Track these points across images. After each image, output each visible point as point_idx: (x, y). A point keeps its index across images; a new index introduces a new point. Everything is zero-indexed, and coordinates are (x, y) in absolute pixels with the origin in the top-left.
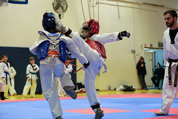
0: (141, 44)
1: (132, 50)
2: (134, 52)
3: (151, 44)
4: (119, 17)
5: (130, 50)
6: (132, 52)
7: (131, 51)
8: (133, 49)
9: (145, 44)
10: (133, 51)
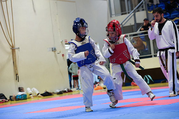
1: (52, 48)
4: (35, 11)
5: (50, 48)
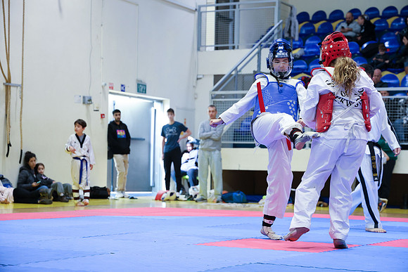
0: (103, 84)
1: (84, 97)
2: (87, 101)
3: (122, 86)
5: (80, 96)
6: (84, 103)
7: (82, 99)
8: (87, 95)
9: (110, 84)
10: (87, 99)
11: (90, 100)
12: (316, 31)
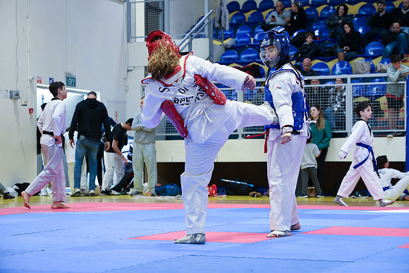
1: (11, 92)
2: (15, 96)
3: (51, 79)
5: (7, 91)
7: (9, 94)
8: (14, 89)
9: (38, 77)
11: (17, 95)
12: (247, 20)
